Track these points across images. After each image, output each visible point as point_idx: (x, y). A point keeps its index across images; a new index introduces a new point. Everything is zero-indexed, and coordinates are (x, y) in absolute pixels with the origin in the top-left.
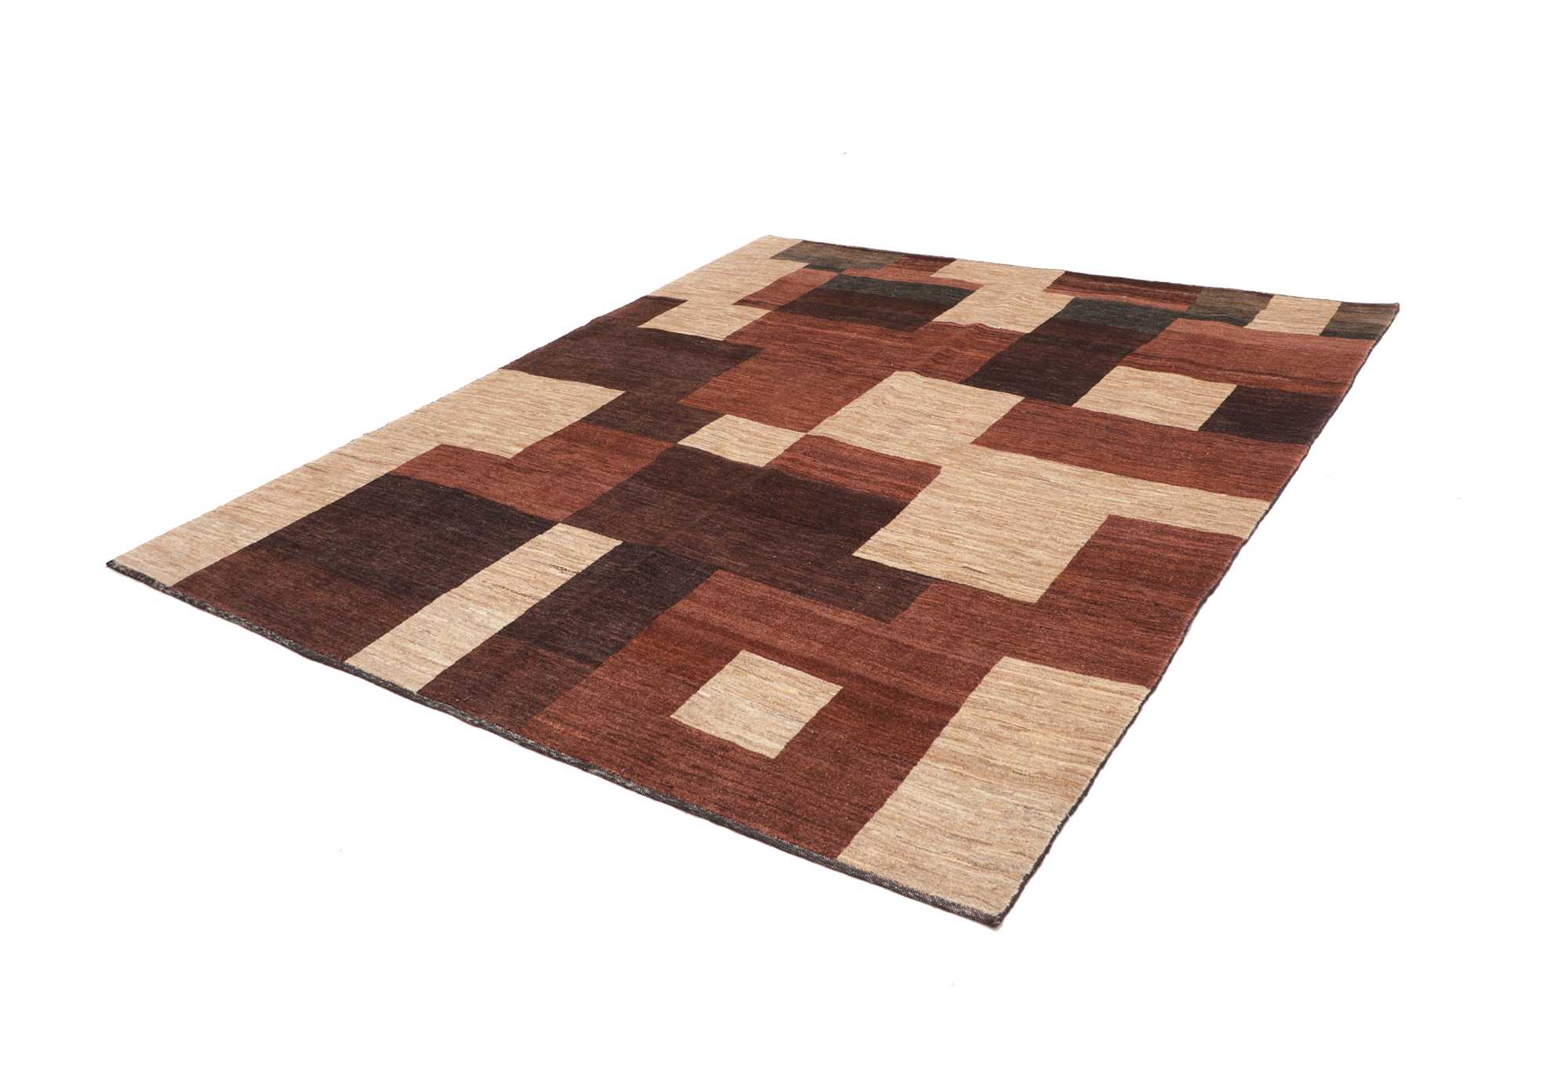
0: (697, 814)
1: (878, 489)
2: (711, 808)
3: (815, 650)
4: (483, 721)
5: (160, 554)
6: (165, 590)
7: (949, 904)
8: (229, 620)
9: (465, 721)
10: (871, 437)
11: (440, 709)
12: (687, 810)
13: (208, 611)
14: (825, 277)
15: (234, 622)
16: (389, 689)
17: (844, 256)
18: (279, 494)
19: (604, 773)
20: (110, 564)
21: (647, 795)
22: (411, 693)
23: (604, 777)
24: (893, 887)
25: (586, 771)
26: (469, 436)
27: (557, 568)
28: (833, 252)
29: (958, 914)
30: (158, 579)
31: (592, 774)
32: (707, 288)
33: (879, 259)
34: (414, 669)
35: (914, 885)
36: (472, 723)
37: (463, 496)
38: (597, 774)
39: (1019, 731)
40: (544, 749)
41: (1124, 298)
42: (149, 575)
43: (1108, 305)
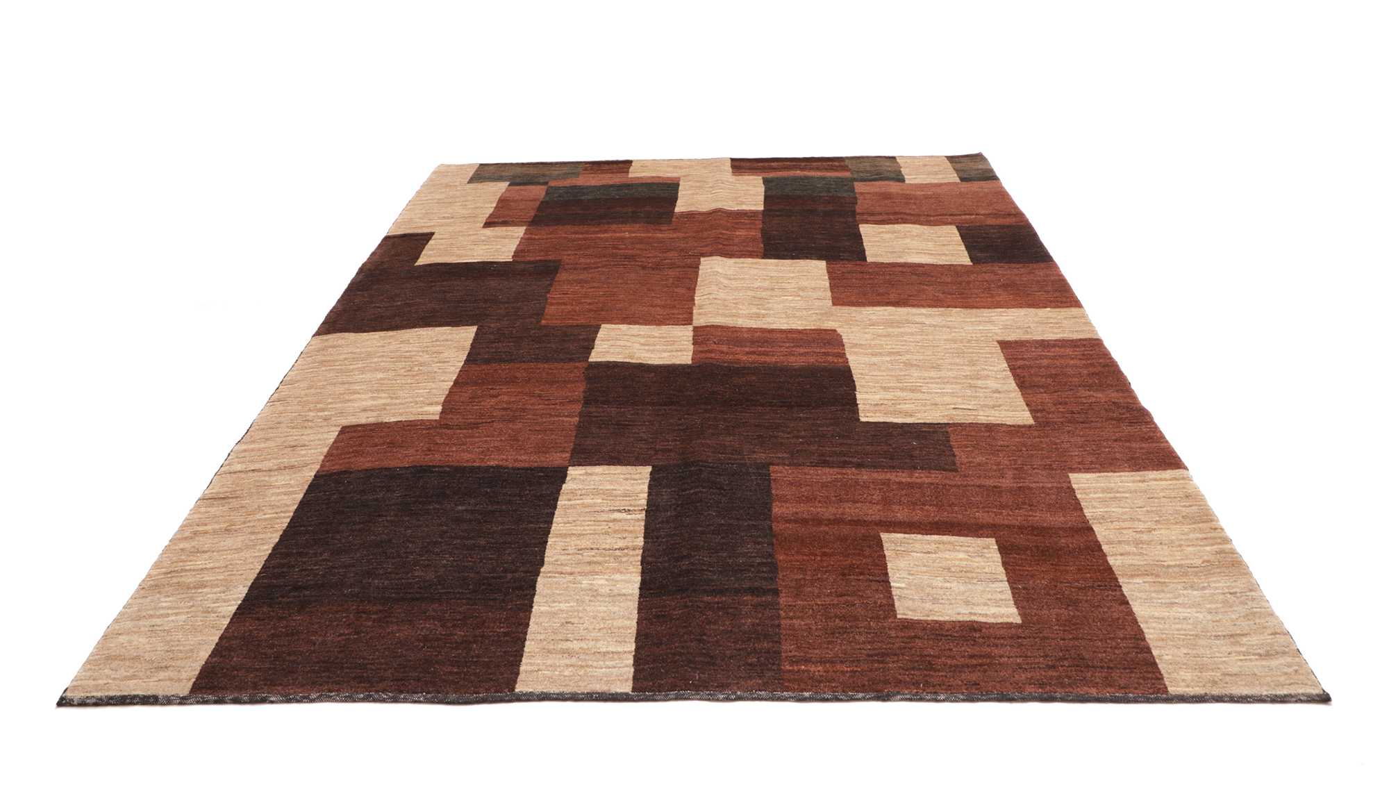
0: (1024, 700)
1: (812, 360)
2: (1030, 689)
3: (933, 514)
4: (739, 693)
5: (127, 663)
6: (183, 701)
7: (1286, 696)
8: (312, 701)
9: (718, 700)
10: (750, 317)
11: (677, 698)
12: (1011, 700)
13: (272, 702)
14: (538, 192)
15: (322, 701)
16: (597, 700)
17: (533, 171)
18: (205, 542)
19: (908, 697)
20: (63, 702)
21: (964, 700)
22: (627, 694)
23: (911, 700)
24: (1233, 699)
25: (888, 700)
26: (365, 410)
27: (619, 511)
28: (519, 170)
29: (1296, 702)
30: (160, 693)
31: (897, 701)
32: (439, 218)
33: (565, 169)
34: (602, 668)
35: (1245, 691)
36: (727, 699)
37: (432, 472)
38: (902, 700)
39: (1150, 532)
40: (826, 696)
41: (798, 173)
42: (140, 693)
43: (795, 179)
